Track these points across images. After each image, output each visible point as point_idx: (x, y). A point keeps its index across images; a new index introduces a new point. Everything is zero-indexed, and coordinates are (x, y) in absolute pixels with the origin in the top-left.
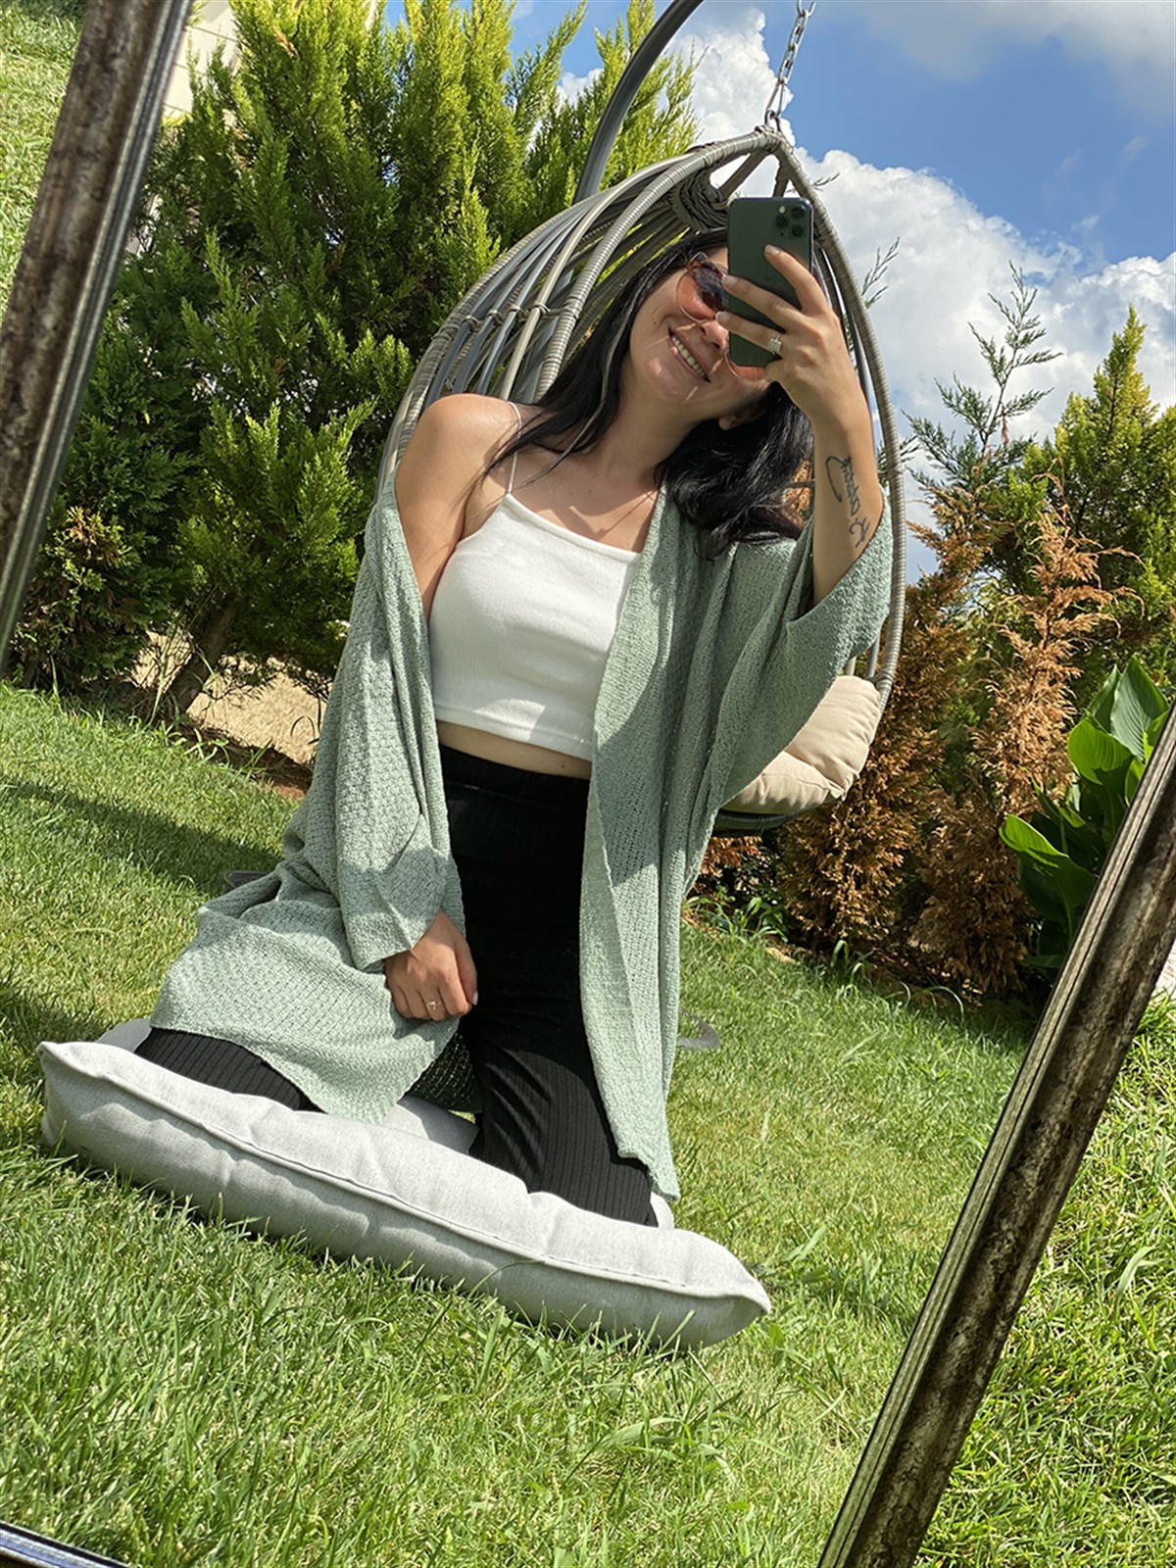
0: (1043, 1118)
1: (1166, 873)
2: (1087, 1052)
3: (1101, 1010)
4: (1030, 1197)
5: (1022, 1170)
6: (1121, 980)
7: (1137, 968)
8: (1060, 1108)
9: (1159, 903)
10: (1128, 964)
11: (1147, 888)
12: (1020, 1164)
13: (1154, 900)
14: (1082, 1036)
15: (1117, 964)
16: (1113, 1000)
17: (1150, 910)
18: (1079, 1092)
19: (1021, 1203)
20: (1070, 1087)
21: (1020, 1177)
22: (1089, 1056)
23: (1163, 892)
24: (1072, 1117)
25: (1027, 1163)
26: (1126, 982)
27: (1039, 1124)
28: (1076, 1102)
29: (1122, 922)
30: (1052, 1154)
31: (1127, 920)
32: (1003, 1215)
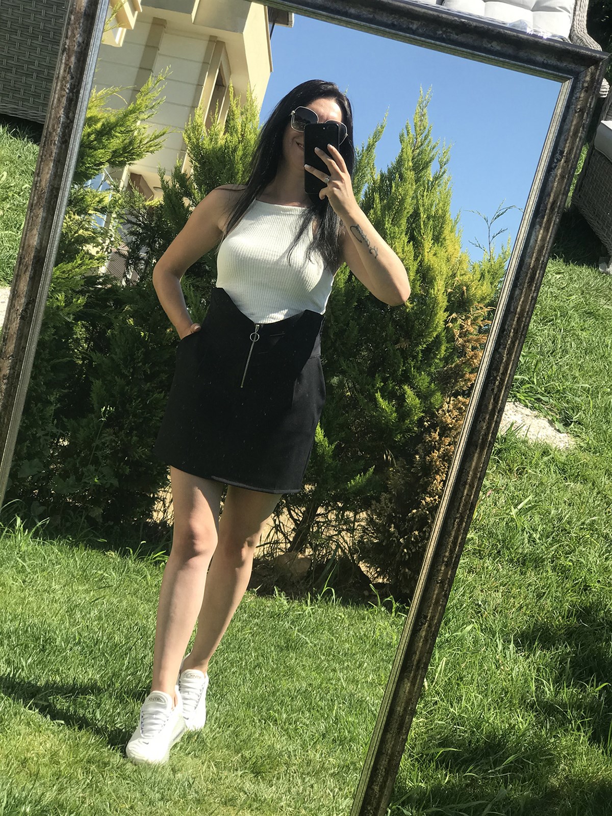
0: (378, 767)
1: (412, 675)
2: (391, 741)
3: (395, 726)
4: (377, 796)
5: (373, 786)
6: (401, 715)
7: (405, 710)
8: (384, 762)
9: (411, 685)
10: (402, 708)
11: (406, 680)
12: (373, 784)
13: (409, 684)
14: (389, 736)
15: (399, 709)
16: (398, 722)
17: (408, 688)
18: (390, 756)
19: (374, 799)
20: (387, 755)
21: (373, 789)
22: (392, 743)
23: (412, 682)
24: (388, 766)
25: (374, 784)
26: (403, 715)
27: (377, 769)
28: (390, 761)
29: (398, 693)
30: (383, 779)
31: (400, 692)
32: (368, 804)
